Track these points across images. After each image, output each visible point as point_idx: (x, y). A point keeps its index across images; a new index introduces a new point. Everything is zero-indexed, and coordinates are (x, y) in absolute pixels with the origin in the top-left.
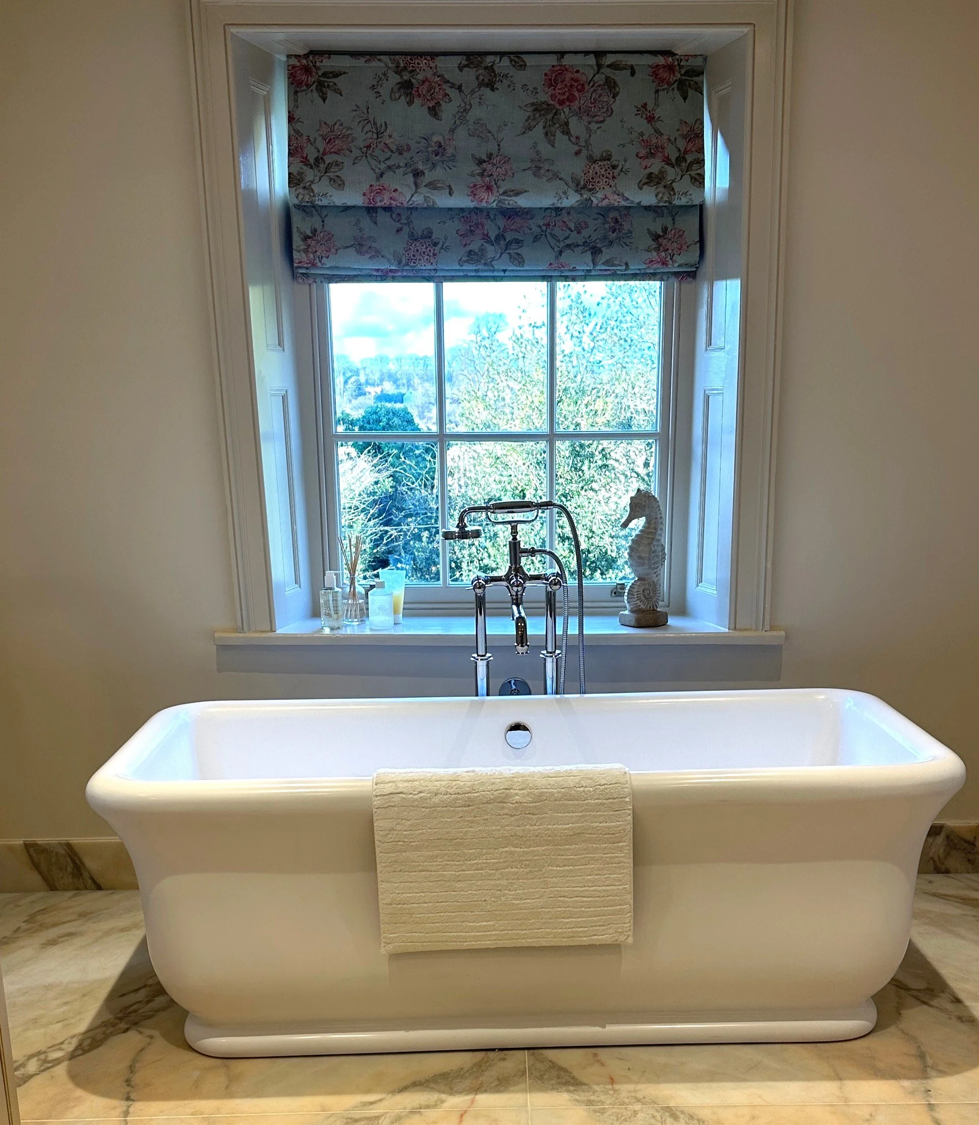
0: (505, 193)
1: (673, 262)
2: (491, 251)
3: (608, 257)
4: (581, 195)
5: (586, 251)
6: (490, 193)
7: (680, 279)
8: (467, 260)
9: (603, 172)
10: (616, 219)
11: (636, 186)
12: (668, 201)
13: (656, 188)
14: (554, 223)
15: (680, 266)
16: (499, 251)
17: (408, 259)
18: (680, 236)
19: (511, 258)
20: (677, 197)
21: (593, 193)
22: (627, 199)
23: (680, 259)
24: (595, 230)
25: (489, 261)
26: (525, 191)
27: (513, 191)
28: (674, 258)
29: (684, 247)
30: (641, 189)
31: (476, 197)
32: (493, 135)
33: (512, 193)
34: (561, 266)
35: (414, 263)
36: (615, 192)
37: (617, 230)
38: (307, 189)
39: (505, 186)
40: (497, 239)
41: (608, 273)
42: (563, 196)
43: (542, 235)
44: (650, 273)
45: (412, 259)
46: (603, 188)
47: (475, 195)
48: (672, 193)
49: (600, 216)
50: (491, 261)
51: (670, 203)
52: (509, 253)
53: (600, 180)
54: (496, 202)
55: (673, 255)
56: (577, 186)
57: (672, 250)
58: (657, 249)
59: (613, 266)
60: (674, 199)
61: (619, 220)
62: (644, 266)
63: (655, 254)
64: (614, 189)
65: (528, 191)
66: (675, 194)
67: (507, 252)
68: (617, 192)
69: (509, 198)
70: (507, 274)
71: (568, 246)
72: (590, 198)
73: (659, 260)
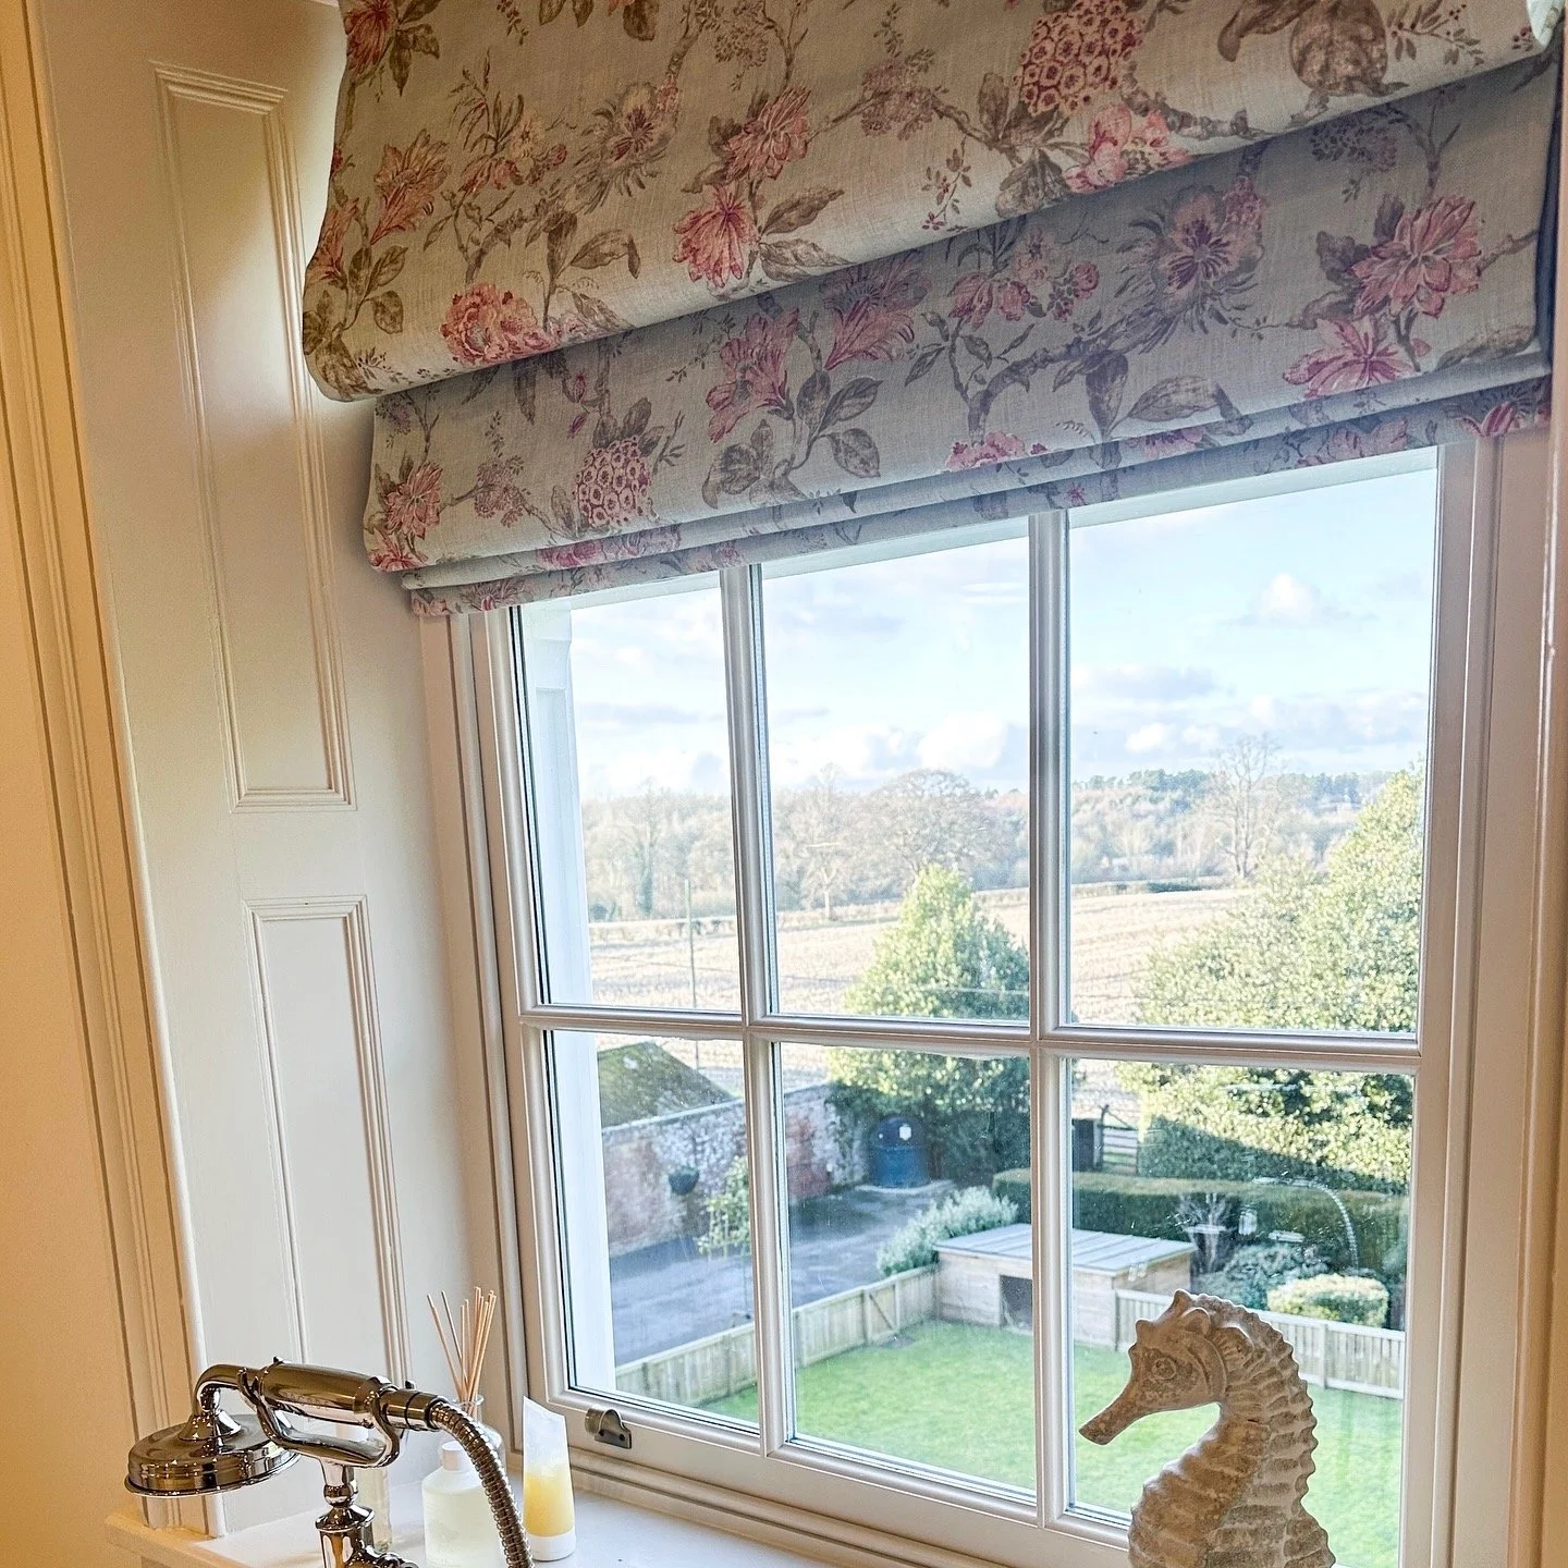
0: (775, 218)
1: (1410, 352)
2: (785, 438)
3: (1146, 385)
4: (1011, 152)
5: (1072, 374)
6: (734, 235)
7: (1483, 426)
8: (723, 483)
9: (1091, 34)
10: (1202, 228)
11: (1214, 50)
12: (1362, 78)
13: (1296, 32)
14: (986, 299)
15: (1449, 364)
16: (806, 431)
17: (585, 508)
18: (1452, 231)
19: (837, 450)
20: (1390, 45)
21: (1051, 134)
22: (1185, 120)
23: (1442, 334)
24: (1121, 291)
25: (779, 473)
26: (834, 195)
27: (794, 206)
28: (1413, 336)
29: (1465, 274)
30: (1229, 53)
31: (701, 259)
32: (779, 34)
33: (793, 216)
34: (992, 451)
35: (600, 516)
36: (1129, 101)
37: (1201, 272)
38: (336, 350)
39: (774, 195)
40: (805, 396)
41: (1182, 448)
42: (952, 177)
43: (939, 351)
44: (1351, 421)
45: (594, 507)
46: (1086, 99)
47: (695, 252)
48: (1365, 31)
49: (1143, 231)
50: (785, 474)
51: (1377, 88)
52: (832, 437)
53: (1078, 71)
54: (758, 262)
55: (1410, 321)
56: (995, 123)
57: (1407, 301)
58: (1342, 312)
59: (1169, 415)
60: (1384, 56)
61: (1213, 227)
62: (1295, 396)
63: (1328, 330)
64: (1127, 90)
65: (841, 192)
66: (1379, 35)
67: (828, 431)
68: (1140, 99)
69: (791, 237)
70: (863, 509)
71: (1015, 371)
72: (1044, 156)
73: (1350, 356)
